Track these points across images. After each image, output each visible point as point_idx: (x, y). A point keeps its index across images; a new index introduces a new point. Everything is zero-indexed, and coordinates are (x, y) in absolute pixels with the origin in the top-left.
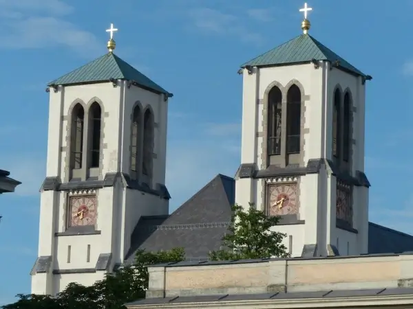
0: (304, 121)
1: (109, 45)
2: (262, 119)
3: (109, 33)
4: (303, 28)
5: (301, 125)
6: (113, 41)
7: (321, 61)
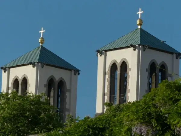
0: (129, 85)
1: (40, 41)
2: (107, 85)
3: (41, 33)
4: (138, 25)
5: (127, 87)
6: (42, 38)
7: (137, 46)
